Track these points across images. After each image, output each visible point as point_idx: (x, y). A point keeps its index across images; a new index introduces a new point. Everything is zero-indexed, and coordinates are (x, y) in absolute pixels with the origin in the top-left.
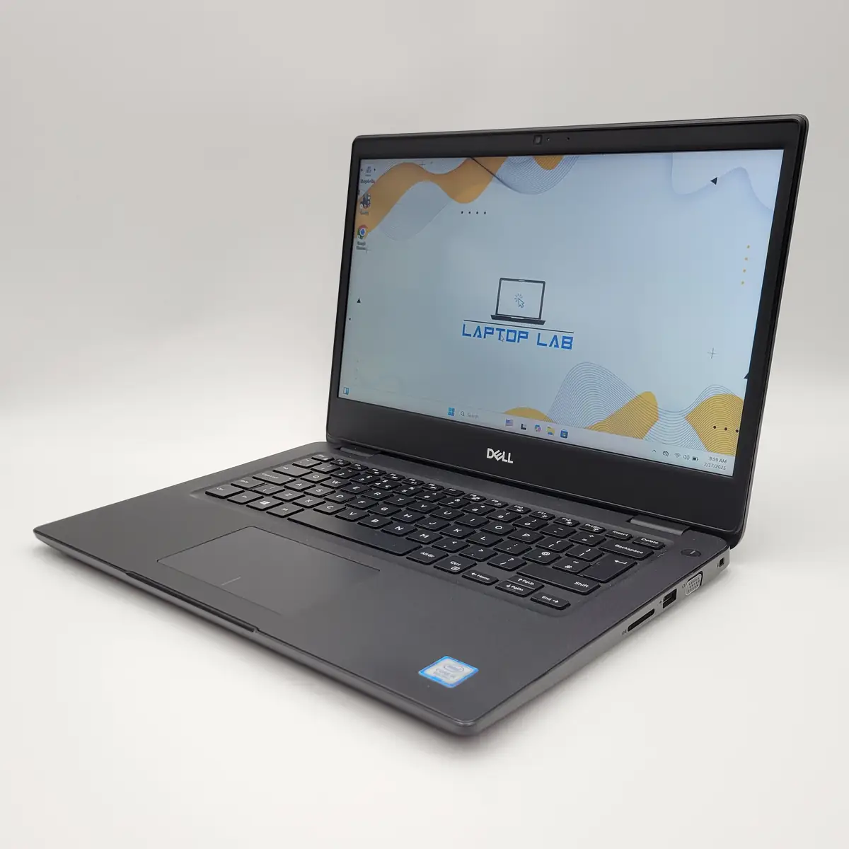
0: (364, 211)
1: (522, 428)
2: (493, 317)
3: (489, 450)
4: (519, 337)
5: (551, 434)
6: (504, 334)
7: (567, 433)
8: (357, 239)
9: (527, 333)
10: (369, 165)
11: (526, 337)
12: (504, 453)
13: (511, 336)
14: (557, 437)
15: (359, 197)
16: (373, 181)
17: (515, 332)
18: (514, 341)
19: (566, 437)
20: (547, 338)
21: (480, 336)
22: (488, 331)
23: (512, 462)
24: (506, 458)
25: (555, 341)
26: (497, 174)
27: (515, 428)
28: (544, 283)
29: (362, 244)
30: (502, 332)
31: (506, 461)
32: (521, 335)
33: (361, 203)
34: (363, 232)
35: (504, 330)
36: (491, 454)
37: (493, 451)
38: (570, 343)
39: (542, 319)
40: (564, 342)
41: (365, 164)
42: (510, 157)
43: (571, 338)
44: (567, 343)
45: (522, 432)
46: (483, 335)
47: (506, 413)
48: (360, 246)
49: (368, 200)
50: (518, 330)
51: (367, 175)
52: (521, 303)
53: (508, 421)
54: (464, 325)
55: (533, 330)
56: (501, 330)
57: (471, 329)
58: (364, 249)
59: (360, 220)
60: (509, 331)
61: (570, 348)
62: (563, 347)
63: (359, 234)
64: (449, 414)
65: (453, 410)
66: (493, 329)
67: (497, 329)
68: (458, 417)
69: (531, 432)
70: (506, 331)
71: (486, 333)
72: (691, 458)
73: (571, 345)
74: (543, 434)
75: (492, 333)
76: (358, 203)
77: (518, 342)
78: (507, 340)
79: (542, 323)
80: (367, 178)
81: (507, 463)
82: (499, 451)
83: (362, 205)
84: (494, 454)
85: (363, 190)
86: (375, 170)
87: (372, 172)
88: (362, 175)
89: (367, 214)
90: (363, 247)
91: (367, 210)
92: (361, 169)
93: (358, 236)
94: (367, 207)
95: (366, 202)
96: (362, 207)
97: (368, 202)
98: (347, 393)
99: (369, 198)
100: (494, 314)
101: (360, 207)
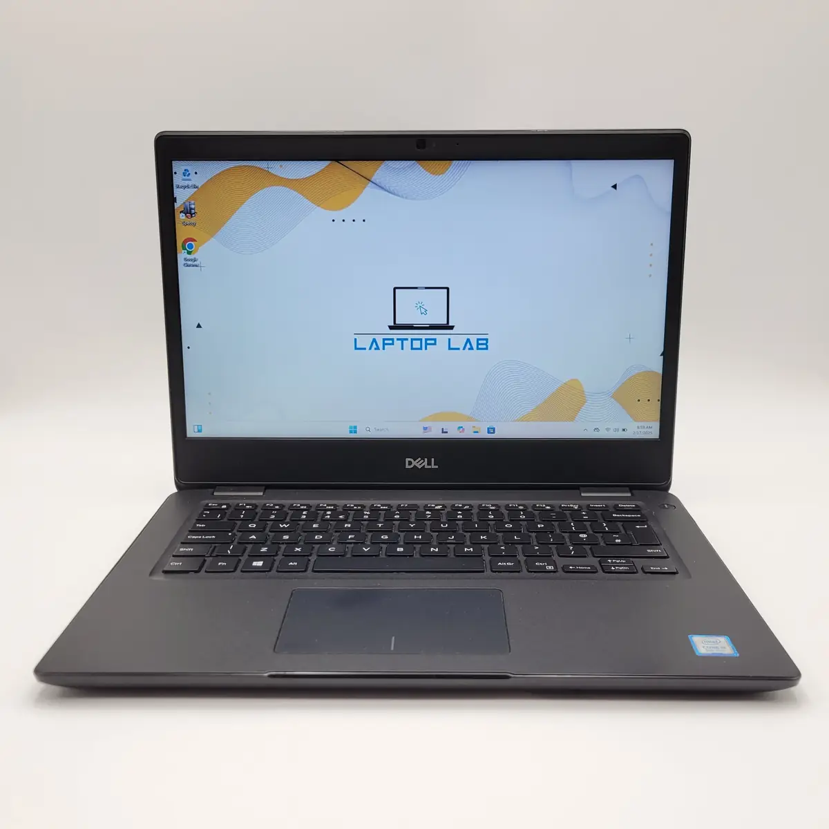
0: (188, 221)
1: (443, 432)
2: (391, 328)
3: (407, 460)
4: (426, 344)
5: (477, 432)
6: (407, 344)
7: (494, 429)
8: (182, 256)
9: (435, 340)
10: (186, 168)
11: (435, 344)
12: (426, 460)
13: (417, 344)
14: (484, 434)
15: (177, 205)
16: (195, 187)
17: (421, 340)
18: (421, 349)
19: (494, 433)
20: (458, 342)
21: (377, 348)
22: (388, 342)
23: (437, 467)
24: (429, 464)
25: (468, 344)
26: (372, 180)
27: (435, 433)
28: (448, 289)
29: (191, 260)
30: (405, 341)
31: (429, 467)
32: (428, 342)
33: (181, 212)
34: (191, 246)
35: (407, 339)
36: (410, 463)
37: (412, 460)
38: (486, 344)
39: (450, 324)
40: (478, 344)
41: (179, 167)
42: (387, 162)
43: (487, 340)
44: (483, 344)
45: (444, 436)
46: (381, 347)
47: (424, 420)
48: (189, 263)
49: (191, 209)
51: (185, 180)
52: (423, 311)
53: (425, 429)
54: (355, 339)
55: (442, 337)
56: (402, 340)
57: (365, 342)
58: (196, 266)
59: (182, 233)
60: (412, 340)
61: (487, 349)
62: (478, 349)
63: (184, 249)
64: (351, 432)
65: (355, 427)
66: (392, 340)
67: (398, 339)
68: (363, 433)
69: (454, 433)
70: (410, 340)
71: (384, 344)
72: (621, 430)
73: (487, 346)
74: (468, 434)
75: (393, 344)
76: (177, 213)
77: (426, 349)
78: (412, 349)
79: (452, 328)
80: (186, 183)
81: (431, 468)
82: (420, 459)
83: (182, 214)
84: (414, 463)
85: (181, 196)
86: (196, 173)
87: (192, 176)
88: (178, 180)
89: (194, 225)
90: (193, 264)
91: (193, 220)
92: (174, 172)
93: (183, 251)
94: (192, 217)
95: (189, 212)
96: (184, 218)
97: (193, 211)
98: (199, 431)
99: (193, 206)
100: (392, 324)
101: (181, 217)
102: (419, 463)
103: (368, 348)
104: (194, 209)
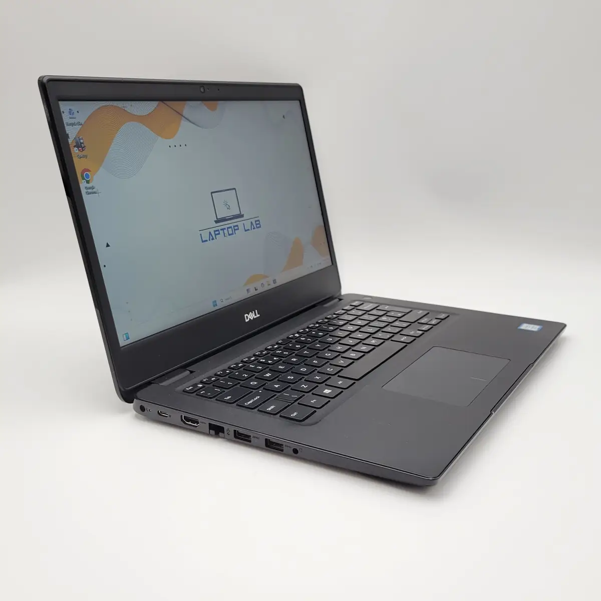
0: (81, 154)
1: (256, 290)
2: (216, 222)
3: (246, 315)
4: (235, 230)
5: (269, 285)
6: (226, 231)
7: (276, 280)
8: (83, 185)
9: (237, 226)
10: (70, 107)
11: (238, 229)
12: (254, 312)
13: (230, 231)
14: (273, 286)
15: (70, 141)
16: (79, 124)
17: (231, 227)
18: (233, 234)
20: (248, 225)
21: (213, 239)
22: (217, 233)
23: (259, 315)
24: (255, 315)
25: (252, 225)
26: (184, 114)
27: (253, 292)
29: (90, 188)
30: (225, 230)
31: (256, 317)
32: (235, 228)
33: (75, 146)
34: (87, 176)
35: (225, 229)
36: (247, 318)
37: (248, 315)
38: (260, 224)
39: (242, 214)
40: (256, 224)
42: (188, 102)
43: (259, 221)
44: (257, 224)
45: (257, 292)
46: (214, 238)
47: (246, 285)
48: (90, 191)
49: (81, 143)
50: (232, 225)
51: (70, 118)
52: (228, 206)
53: (248, 290)
54: (201, 234)
55: (239, 222)
56: (223, 229)
57: (206, 236)
58: (95, 193)
59: (79, 165)
60: (228, 228)
61: (260, 227)
62: (257, 227)
63: (83, 179)
64: (214, 306)
66: (218, 230)
67: (221, 230)
68: (220, 305)
69: (261, 290)
71: (216, 235)
74: (267, 288)
75: (219, 234)
76: (71, 148)
77: (235, 233)
78: (229, 235)
79: (242, 216)
80: (72, 121)
82: (251, 313)
83: (76, 149)
84: (249, 317)
85: (72, 132)
86: (78, 112)
87: (76, 115)
88: (66, 118)
89: (85, 156)
90: (92, 191)
91: (84, 153)
92: (62, 111)
93: (83, 181)
94: (83, 150)
95: (79, 146)
96: (77, 151)
97: (83, 145)
98: (128, 338)
99: (82, 141)
100: (216, 219)
101: (75, 151)
102: (251, 316)
103: (208, 239)
104: (83, 143)
